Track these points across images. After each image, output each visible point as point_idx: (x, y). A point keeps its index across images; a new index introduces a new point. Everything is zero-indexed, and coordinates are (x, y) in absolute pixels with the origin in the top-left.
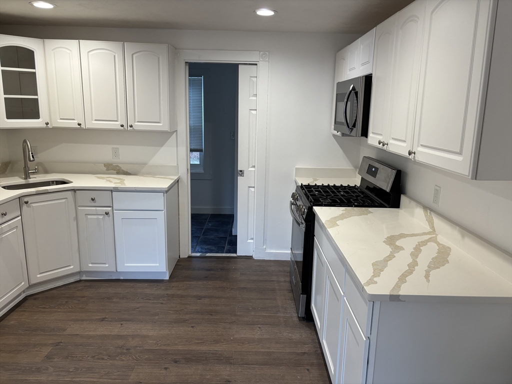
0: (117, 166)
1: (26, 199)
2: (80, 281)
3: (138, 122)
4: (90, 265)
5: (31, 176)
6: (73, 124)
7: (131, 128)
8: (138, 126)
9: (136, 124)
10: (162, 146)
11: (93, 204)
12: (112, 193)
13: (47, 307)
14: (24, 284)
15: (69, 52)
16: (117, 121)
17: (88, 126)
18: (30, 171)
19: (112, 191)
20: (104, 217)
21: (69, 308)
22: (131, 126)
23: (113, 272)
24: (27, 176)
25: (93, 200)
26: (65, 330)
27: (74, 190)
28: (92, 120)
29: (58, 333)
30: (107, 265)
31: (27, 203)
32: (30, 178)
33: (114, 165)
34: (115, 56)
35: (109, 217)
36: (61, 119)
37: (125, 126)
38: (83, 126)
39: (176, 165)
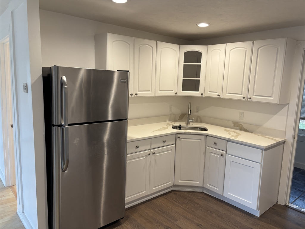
0: (241, 124)
1: (179, 136)
2: (203, 193)
3: (255, 96)
4: (208, 185)
5: (190, 123)
6: (215, 95)
7: (250, 100)
8: (255, 98)
9: (254, 97)
10: (275, 115)
11: (215, 146)
12: (227, 142)
13: (177, 201)
14: (170, 183)
15: (219, 51)
16: (241, 94)
17: (224, 97)
18: (190, 120)
19: (228, 140)
20: (220, 157)
21: (187, 207)
22: (250, 98)
23: (221, 195)
24: (188, 123)
25: (215, 144)
26: (176, 221)
27: (206, 136)
28: (226, 93)
29: (172, 221)
30: (218, 189)
31: (179, 138)
32: (189, 124)
33: (239, 123)
34: (246, 51)
35: (223, 157)
36: (210, 92)
37: (246, 98)
38: (220, 97)
39: (284, 130)
